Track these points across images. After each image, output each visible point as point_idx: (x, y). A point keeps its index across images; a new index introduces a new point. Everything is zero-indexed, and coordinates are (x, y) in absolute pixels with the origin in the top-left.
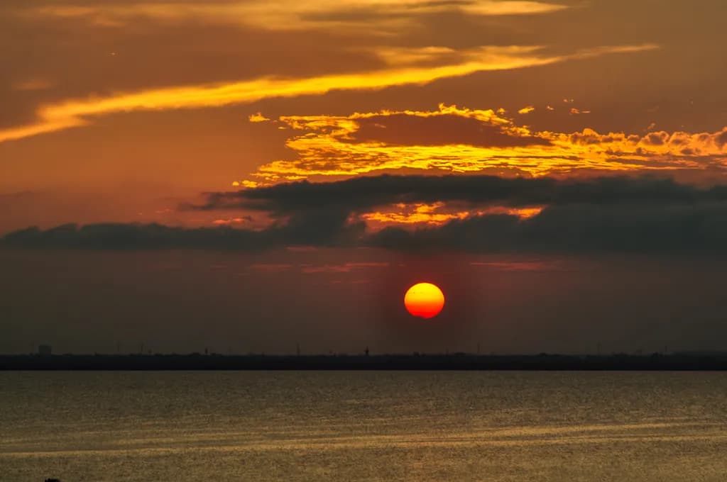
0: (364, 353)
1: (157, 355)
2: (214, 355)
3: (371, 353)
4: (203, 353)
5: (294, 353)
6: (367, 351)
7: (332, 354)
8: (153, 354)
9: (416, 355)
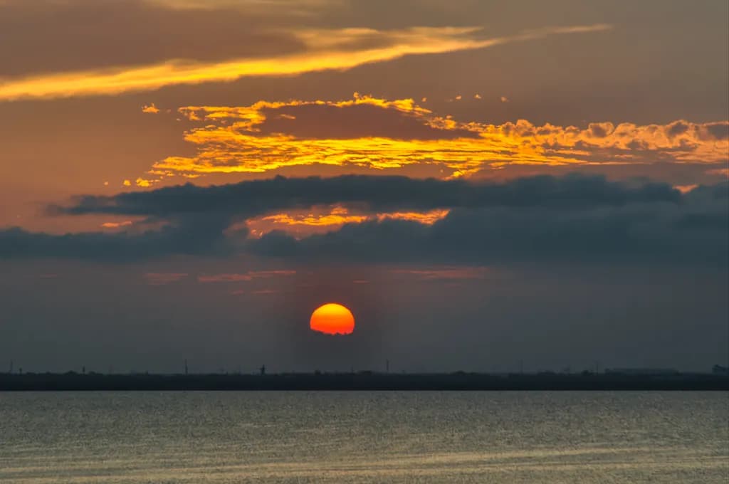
0: (259, 372)
1: (29, 374)
2: (92, 373)
3: (267, 372)
4: (80, 372)
5: (182, 372)
6: (263, 369)
7: (225, 373)
8: (24, 372)
9: (318, 373)
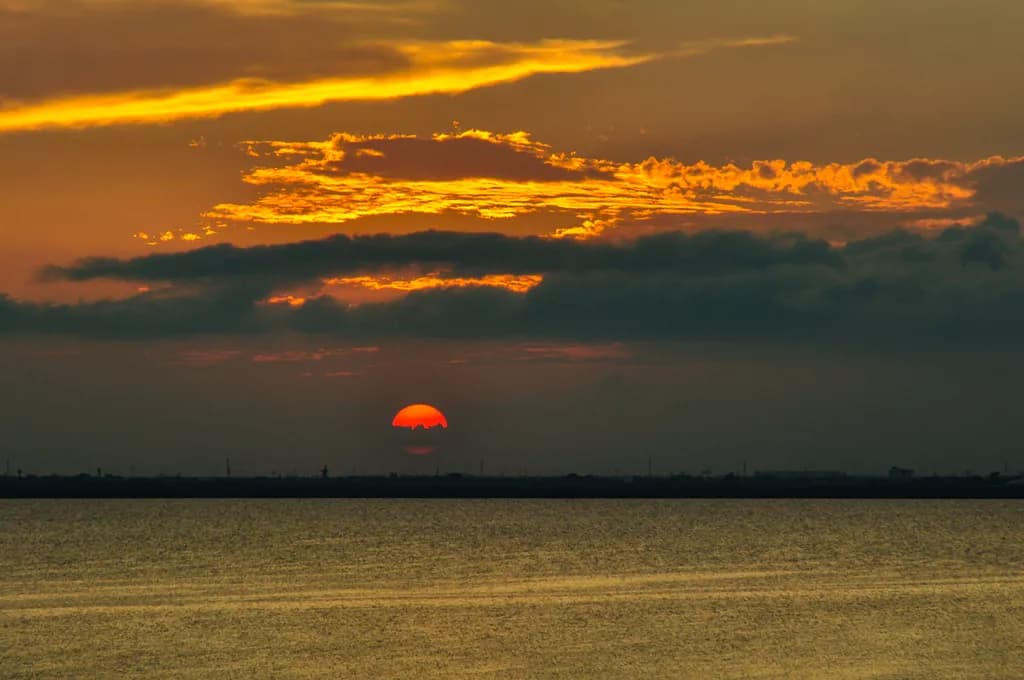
0: (320, 474)
1: (30, 477)
2: (109, 476)
3: (330, 474)
4: (94, 474)
5: (223, 474)
6: (325, 471)
7: (276, 476)
8: (24, 474)
9: (394, 476)
